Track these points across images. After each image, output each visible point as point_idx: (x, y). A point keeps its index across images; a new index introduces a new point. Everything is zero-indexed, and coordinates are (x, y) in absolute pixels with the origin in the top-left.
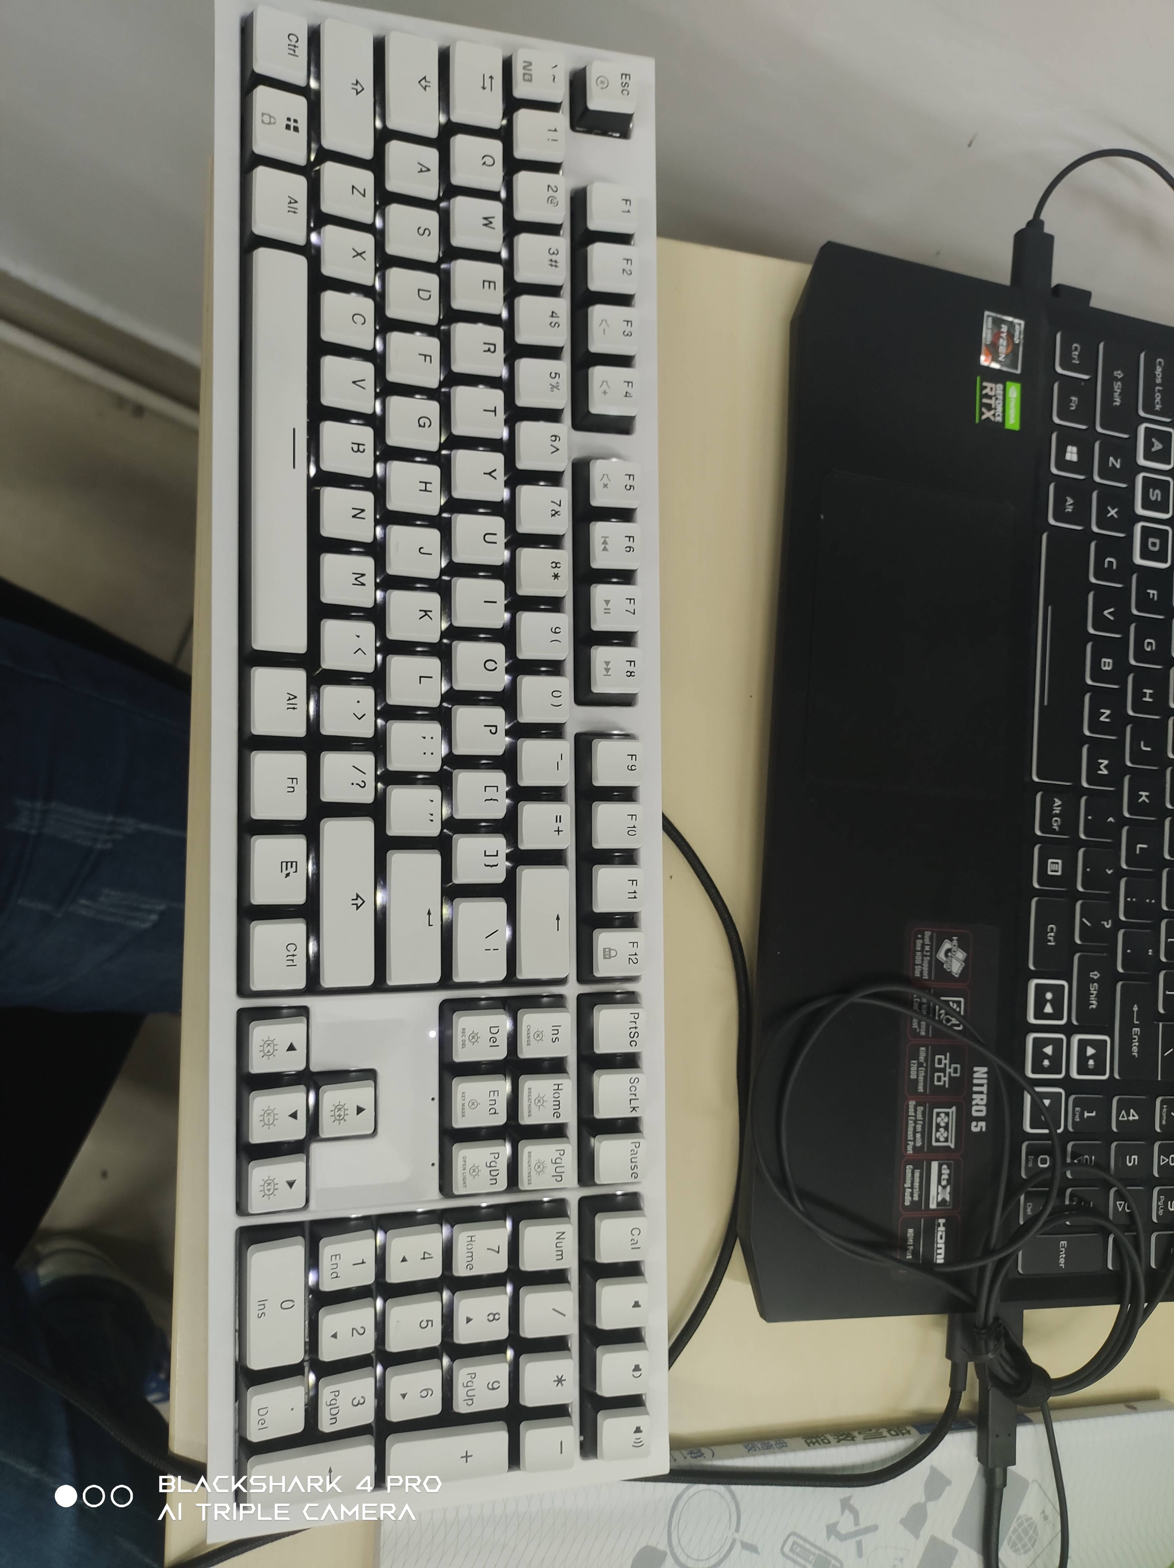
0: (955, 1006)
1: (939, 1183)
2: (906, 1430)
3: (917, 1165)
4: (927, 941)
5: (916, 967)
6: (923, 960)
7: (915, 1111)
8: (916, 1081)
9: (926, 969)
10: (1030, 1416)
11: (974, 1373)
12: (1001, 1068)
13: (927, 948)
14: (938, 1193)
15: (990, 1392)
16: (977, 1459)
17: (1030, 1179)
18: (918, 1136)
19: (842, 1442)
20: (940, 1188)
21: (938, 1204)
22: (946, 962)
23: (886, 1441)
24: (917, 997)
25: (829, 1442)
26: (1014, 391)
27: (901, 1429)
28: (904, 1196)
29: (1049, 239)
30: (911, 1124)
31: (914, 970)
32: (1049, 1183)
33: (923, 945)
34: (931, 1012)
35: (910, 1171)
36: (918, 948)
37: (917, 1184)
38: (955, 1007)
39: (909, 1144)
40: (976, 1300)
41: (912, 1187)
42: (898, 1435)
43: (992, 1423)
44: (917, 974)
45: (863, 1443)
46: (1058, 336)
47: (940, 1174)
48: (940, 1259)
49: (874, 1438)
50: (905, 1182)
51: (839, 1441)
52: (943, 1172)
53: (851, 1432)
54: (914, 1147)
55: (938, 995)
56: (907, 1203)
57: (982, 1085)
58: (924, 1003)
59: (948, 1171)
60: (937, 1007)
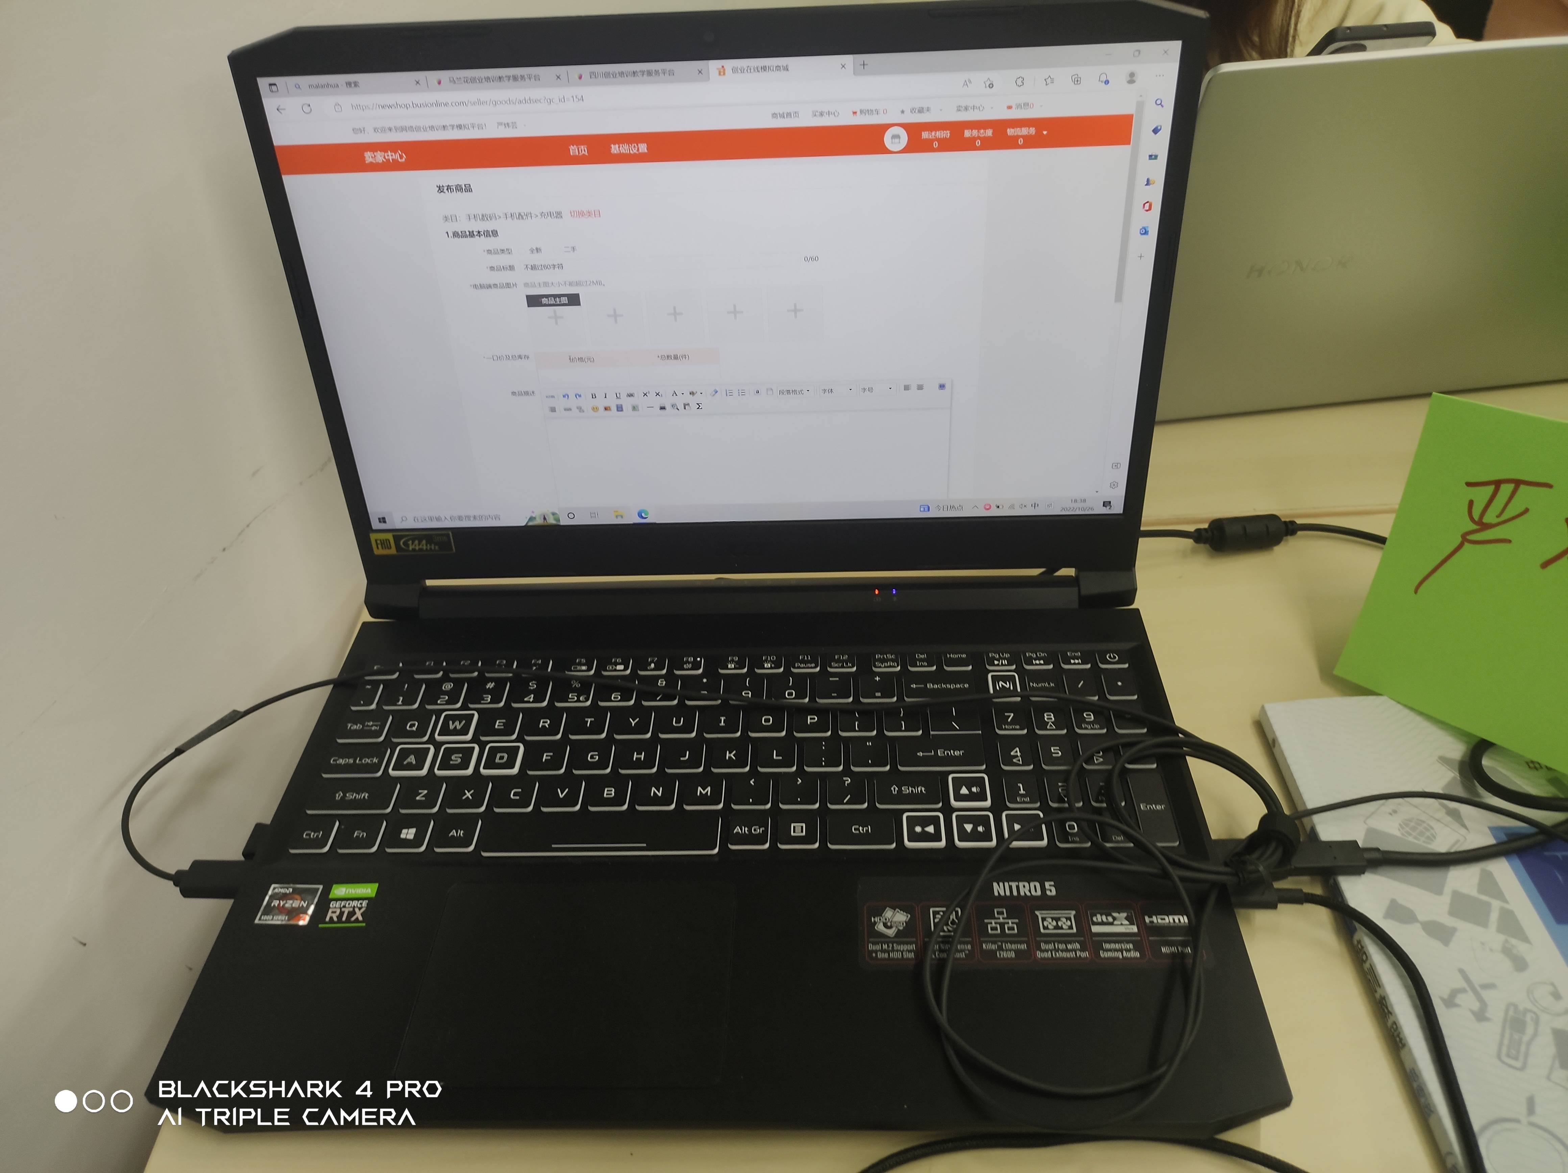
0: (938, 916)
1: (1112, 924)
2: (1357, 945)
3: (1098, 947)
4: (878, 947)
5: (905, 956)
6: (897, 951)
7: (1047, 951)
8: (1017, 952)
9: (905, 947)
10: (1308, 829)
11: (1285, 881)
12: (990, 871)
13: (885, 947)
14: (1122, 924)
15: (1298, 865)
16: (1363, 876)
17: (1089, 839)
18: (1069, 947)
19: (1390, 1009)
20: (1115, 922)
21: (1132, 923)
22: (896, 927)
23: (1374, 964)
24: (934, 954)
25: (1395, 1023)
26: (339, 891)
27: (1359, 950)
28: (1131, 958)
29: (197, 865)
30: (1060, 955)
31: (908, 959)
32: (1091, 824)
33: (883, 951)
34: (947, 940)
35: (1105, 953)
36: (886, 955)
37: (1117, 946)
38: (940, 917)
39: (1080, 956)
40: (1214, 884)
41: (1121, 951)
42: (1365, 953)
43: (1326, 863)
44: (911, 955)
45: (1384, 987)
46: (292, 851)
47: (1102, 923)
48: (1184, 920)
49: (1376, 977)
50: (1118, 958)
51: (1390, 1013)
52: (1100, 920)
53: (1378, 1001)
54: (1082, 950)
55: (929, 934)
56: (1138, 955)
57: (1010, 887)
58: (939, 947)
59: (1099, 916)
60: (942, 934)
